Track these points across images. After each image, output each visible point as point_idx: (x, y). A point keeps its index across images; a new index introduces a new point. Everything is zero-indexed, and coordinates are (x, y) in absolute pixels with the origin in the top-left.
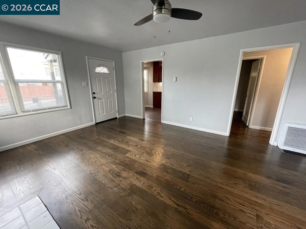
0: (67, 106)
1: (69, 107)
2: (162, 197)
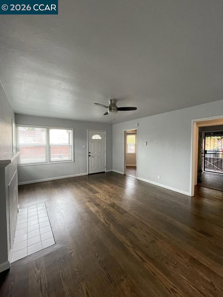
0: (72, 160)
2: (100, 217)
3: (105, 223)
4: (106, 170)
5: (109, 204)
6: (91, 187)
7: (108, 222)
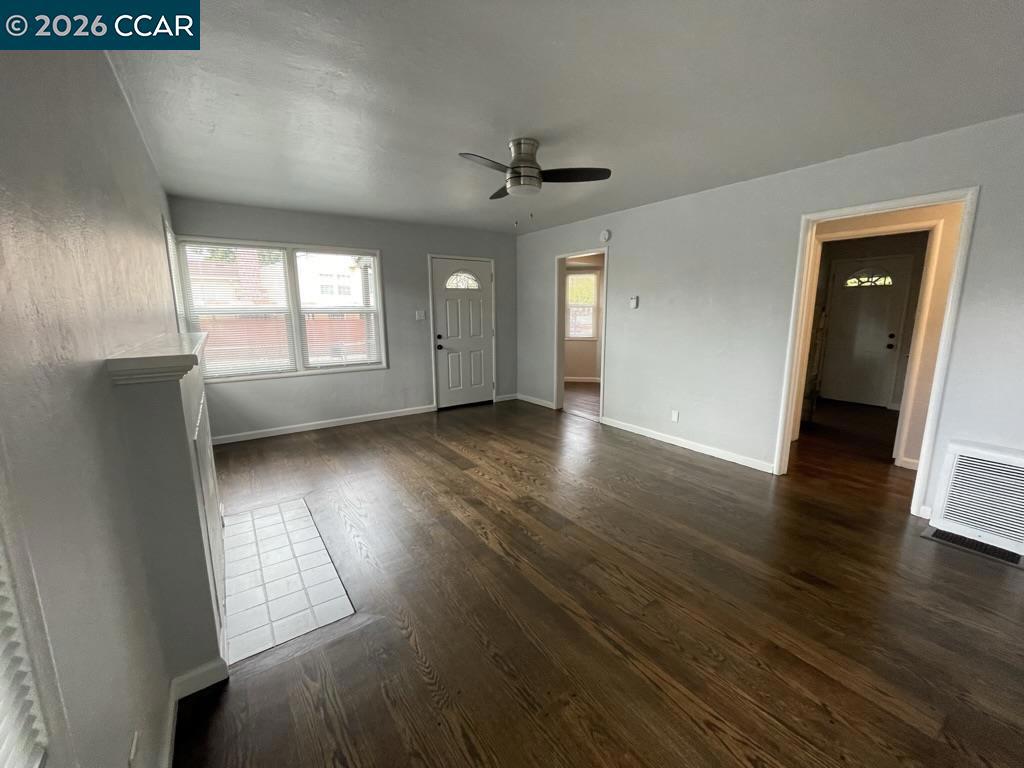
0: (380, 363)
1: (384, 365)
2: (487, 538)
3: (502, 554)
4: (497, 394)
5: (513, 501)
6: (451, 451)
7: (512, 553)
